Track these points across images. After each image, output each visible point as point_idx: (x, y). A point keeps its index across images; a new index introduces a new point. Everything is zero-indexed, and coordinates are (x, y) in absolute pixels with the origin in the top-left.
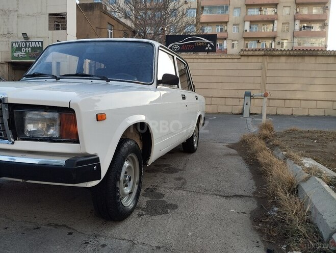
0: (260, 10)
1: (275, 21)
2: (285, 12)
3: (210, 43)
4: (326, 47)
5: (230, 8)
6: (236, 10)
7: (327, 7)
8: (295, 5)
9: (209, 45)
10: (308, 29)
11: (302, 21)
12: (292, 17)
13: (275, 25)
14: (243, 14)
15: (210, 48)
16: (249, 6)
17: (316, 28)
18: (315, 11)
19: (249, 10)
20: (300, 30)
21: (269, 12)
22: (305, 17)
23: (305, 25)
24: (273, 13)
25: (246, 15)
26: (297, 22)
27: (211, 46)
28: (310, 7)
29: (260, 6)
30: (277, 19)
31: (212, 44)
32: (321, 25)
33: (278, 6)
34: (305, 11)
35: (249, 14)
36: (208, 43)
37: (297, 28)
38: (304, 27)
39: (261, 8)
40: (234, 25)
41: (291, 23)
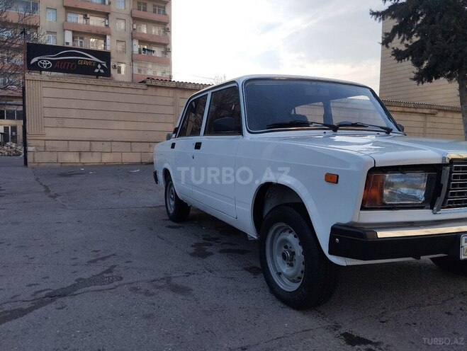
0: (85, 17)
1: (108, 37)
2: (120, 26)
4: (171, 77)
5: (42, 7)
6: (49, 11)
7: (168, 29)
8: (131, 20)
10: (149, 53)
11: (141, 42)
12: (127, 35)
13: (108, 42)
14: (61, 20)
16: (69, 9)
17: (158, 52)
18: (155, 31)
19: (69, 15)
20: (140, 53)
21: (96, 22)
22: (144, 37)
23: (146, 47)
24: (103, 25)
25: (66, 21)
26: (136, 42)
28: (150, 25)
29: (86, 13)
30: (110, 35)
31: (105, 65)
32: (163, 49)
33: (110, 16)
34: (144, 29)
35: (69, 20)
37: (136, 49)
38: (144, 49)
39: (86, 15)
40: (49, 32)
41: (128, 41)
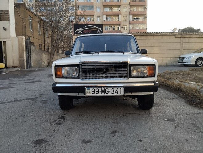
0: (111, 9)
1: (120, 15)
2: (124, 10)
3: (99, 29)
4: (146, 29)
5: (95, 7)
6: (98, 8)
7: (146, 8)
8: (130, 6)
9: (99, 30)
10: (137, 20)
11: (134, 15)
12: (128, 13)
13: (120, 17)
14: (102, 11)
15: (100, 32)
16: (105, 6)
17: (141, 18)
18: (140, 9)
19: (105, 8)
20: (133, 20)
21: (115, 10)
22: (135, 13)
23: (135, 17)
24: (118, 11)
25: (104, 11)
26: (131, 16)
27: (100, 31)
28: (138, 7)
29: (111, 7)
30: (121, 14)
31: (101, 29)
33: (121, 7)
34: (135, 10)
35: (105, 11)
36: (98, 29)
37: (131, 19)
38: (135, 18)
39: (111, 8)
40: (97, 17)
41: (128, 16)
